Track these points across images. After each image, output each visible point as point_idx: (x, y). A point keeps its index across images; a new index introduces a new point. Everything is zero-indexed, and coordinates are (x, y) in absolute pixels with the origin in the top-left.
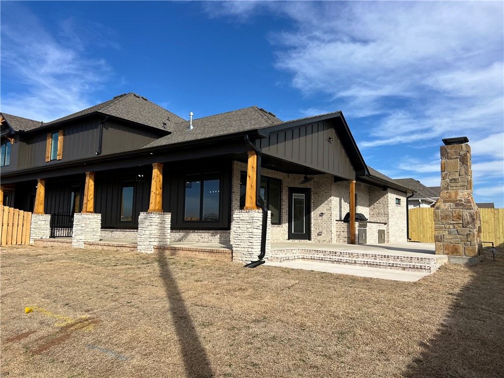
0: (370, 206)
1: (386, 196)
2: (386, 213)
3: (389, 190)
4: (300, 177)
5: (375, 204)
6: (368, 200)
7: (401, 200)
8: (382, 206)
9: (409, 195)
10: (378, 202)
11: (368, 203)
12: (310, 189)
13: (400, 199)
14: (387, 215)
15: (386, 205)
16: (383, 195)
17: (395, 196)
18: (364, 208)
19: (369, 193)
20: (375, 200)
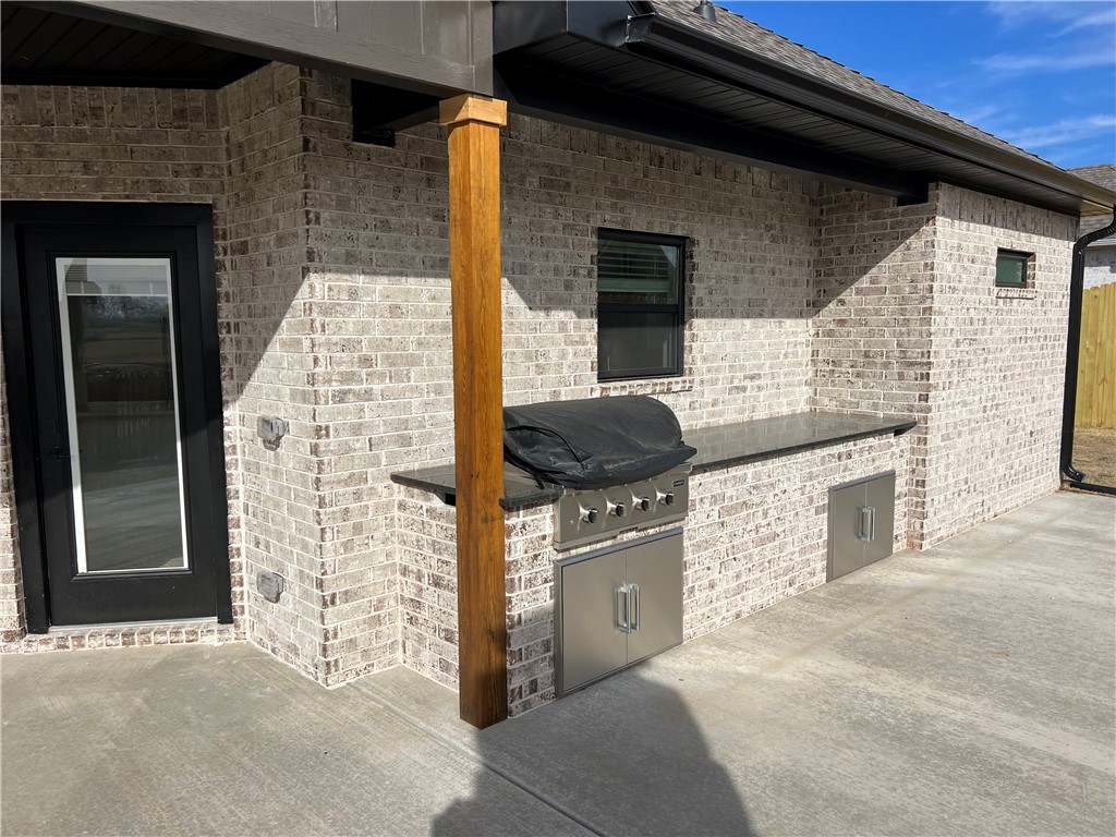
0: (815, 306)
1: (915, 242)
2: (914, 354)
3: (943, 195)
4: (96, 112)
5: (849, 295)
6: (802, 274)
7: (1040, 261)
8: (890, 307)
9: (1089, 224)
10: (864, 282)
11: (804, 293)
12: (205, 212)
13: (1029, 255)
14: (918, 367)
15: (918, 305)
16: (899, 236)
17: (995, 237)
18: (768, 326)
19: (817, 223)
20: (845, 272)
